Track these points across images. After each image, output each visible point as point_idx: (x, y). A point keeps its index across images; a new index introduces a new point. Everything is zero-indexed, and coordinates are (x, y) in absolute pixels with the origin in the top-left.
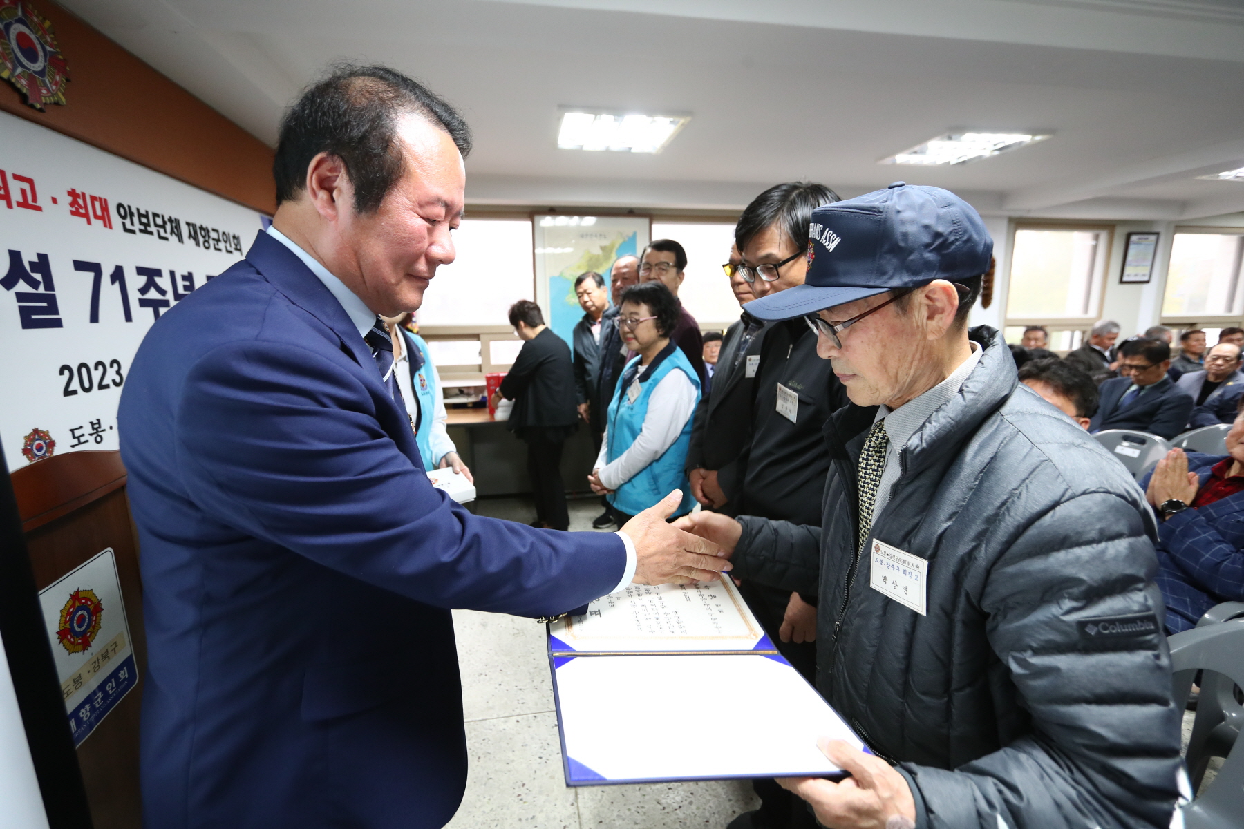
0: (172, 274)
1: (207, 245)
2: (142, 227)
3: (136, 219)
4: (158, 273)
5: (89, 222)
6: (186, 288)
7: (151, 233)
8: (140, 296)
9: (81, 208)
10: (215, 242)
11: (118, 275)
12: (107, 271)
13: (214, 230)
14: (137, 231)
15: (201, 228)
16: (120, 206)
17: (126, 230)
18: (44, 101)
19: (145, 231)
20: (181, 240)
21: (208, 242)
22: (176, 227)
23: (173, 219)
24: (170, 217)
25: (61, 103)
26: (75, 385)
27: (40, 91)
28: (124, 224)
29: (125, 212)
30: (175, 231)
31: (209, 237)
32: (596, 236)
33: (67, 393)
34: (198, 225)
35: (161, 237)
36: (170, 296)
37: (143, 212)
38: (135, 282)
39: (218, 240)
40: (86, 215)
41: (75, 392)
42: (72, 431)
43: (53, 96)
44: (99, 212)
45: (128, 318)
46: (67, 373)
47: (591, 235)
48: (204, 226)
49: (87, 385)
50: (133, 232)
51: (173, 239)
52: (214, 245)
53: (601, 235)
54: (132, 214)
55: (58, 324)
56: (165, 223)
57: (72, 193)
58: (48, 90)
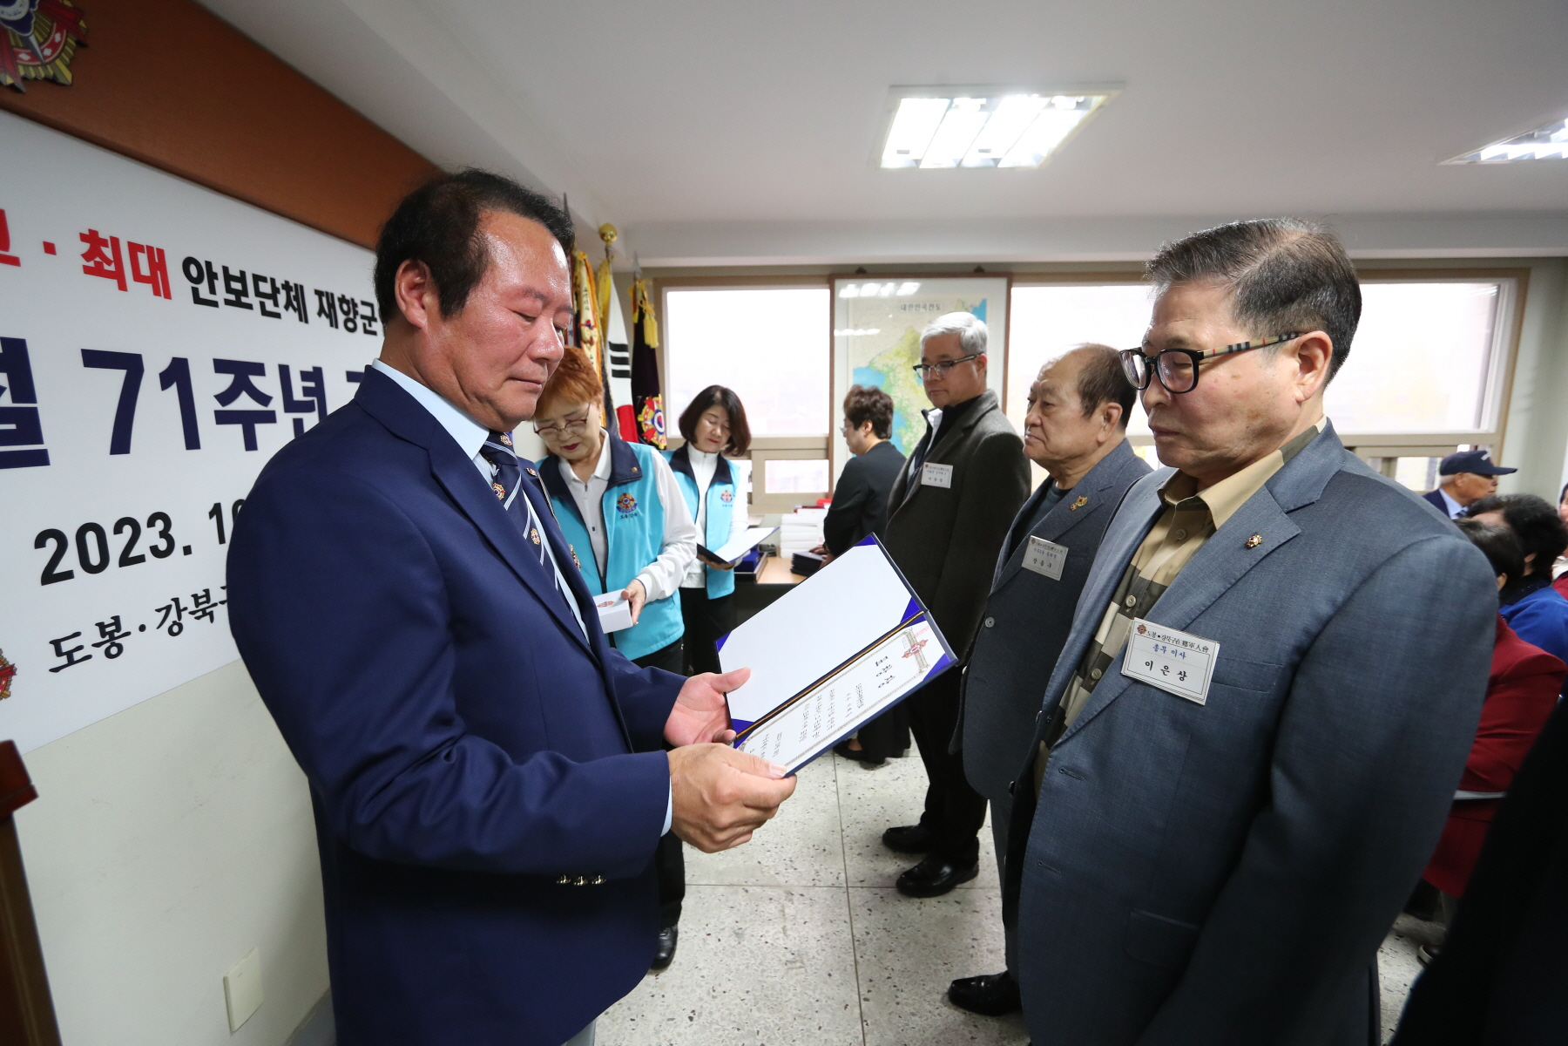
0: (284, 371)
1: (350, 325)
2: (232, 297)
3: (220, 284)
4: (259, 369)
5: (123, 286)
6: (306, 391)
7: (249, 307)
8: (220, 407)
9: (109, 263)
10: (367, 322)
11: (177, 374)
12: (154, 368)
13: (364, 303)
14: (221, 303)
15: (343, 300)
16: (188, 262)
17: (198, 300)
18: (22, 72)
19: (238, 303)
20: (303, 317)
21: (353, 321)
22: (296, 298)
23: (292, 284)
24: (287, 282)
25: (61, 80)
26: (70, 561)
27: (15, 56)
28: (195, 292)
29: (198, 271)
30: (295, 303)
31: (356, 313)
32: (925, 307)
33: (49, 577)
34: (337, 295)
35: (265, 312)
36: (277, 405)
37: (234, 272)
38: (208, 386)
39: (371, 319)
40: (118, 276)
41: (68, 575)
42: (56, 644)
43: (44, 65)
44: (145, 270)
45: (192, 441)
46: (52, 544)
47: (918, 306)
48: (348, 297)
49: (95, 559)
50: (214, 304)
51: (291, 316)
52: (364, 325)
53: (932, 306)
54: (213, 276)
55: (41, 459)
56: (275, 290)
57: (91, 238)
58: (34, 56)
